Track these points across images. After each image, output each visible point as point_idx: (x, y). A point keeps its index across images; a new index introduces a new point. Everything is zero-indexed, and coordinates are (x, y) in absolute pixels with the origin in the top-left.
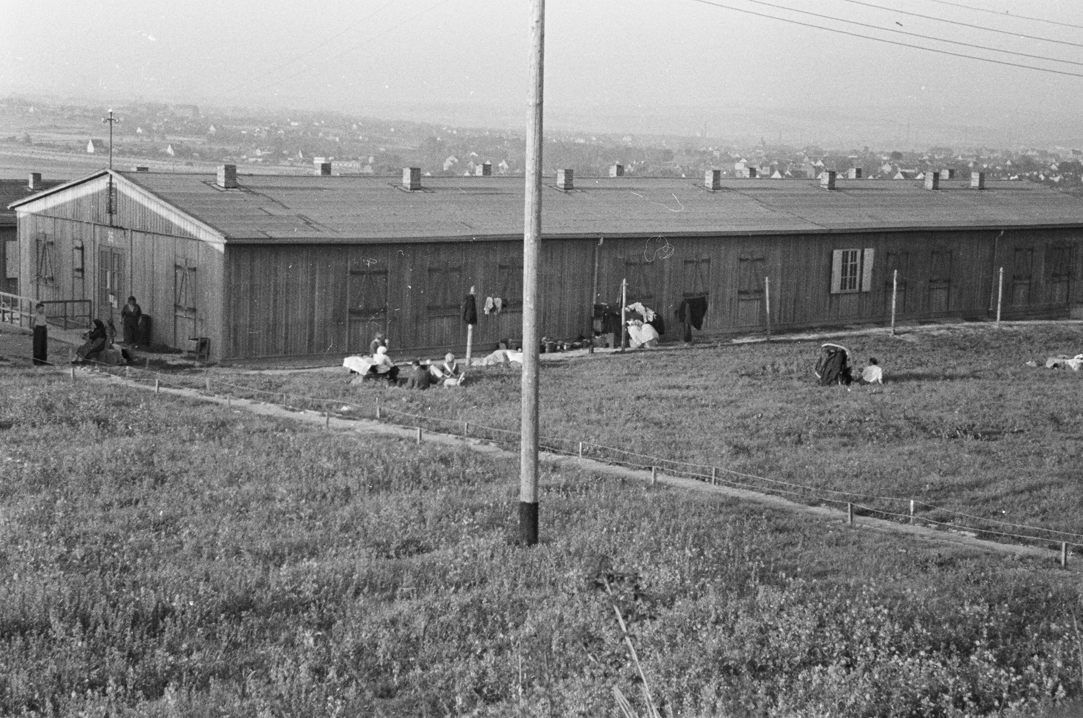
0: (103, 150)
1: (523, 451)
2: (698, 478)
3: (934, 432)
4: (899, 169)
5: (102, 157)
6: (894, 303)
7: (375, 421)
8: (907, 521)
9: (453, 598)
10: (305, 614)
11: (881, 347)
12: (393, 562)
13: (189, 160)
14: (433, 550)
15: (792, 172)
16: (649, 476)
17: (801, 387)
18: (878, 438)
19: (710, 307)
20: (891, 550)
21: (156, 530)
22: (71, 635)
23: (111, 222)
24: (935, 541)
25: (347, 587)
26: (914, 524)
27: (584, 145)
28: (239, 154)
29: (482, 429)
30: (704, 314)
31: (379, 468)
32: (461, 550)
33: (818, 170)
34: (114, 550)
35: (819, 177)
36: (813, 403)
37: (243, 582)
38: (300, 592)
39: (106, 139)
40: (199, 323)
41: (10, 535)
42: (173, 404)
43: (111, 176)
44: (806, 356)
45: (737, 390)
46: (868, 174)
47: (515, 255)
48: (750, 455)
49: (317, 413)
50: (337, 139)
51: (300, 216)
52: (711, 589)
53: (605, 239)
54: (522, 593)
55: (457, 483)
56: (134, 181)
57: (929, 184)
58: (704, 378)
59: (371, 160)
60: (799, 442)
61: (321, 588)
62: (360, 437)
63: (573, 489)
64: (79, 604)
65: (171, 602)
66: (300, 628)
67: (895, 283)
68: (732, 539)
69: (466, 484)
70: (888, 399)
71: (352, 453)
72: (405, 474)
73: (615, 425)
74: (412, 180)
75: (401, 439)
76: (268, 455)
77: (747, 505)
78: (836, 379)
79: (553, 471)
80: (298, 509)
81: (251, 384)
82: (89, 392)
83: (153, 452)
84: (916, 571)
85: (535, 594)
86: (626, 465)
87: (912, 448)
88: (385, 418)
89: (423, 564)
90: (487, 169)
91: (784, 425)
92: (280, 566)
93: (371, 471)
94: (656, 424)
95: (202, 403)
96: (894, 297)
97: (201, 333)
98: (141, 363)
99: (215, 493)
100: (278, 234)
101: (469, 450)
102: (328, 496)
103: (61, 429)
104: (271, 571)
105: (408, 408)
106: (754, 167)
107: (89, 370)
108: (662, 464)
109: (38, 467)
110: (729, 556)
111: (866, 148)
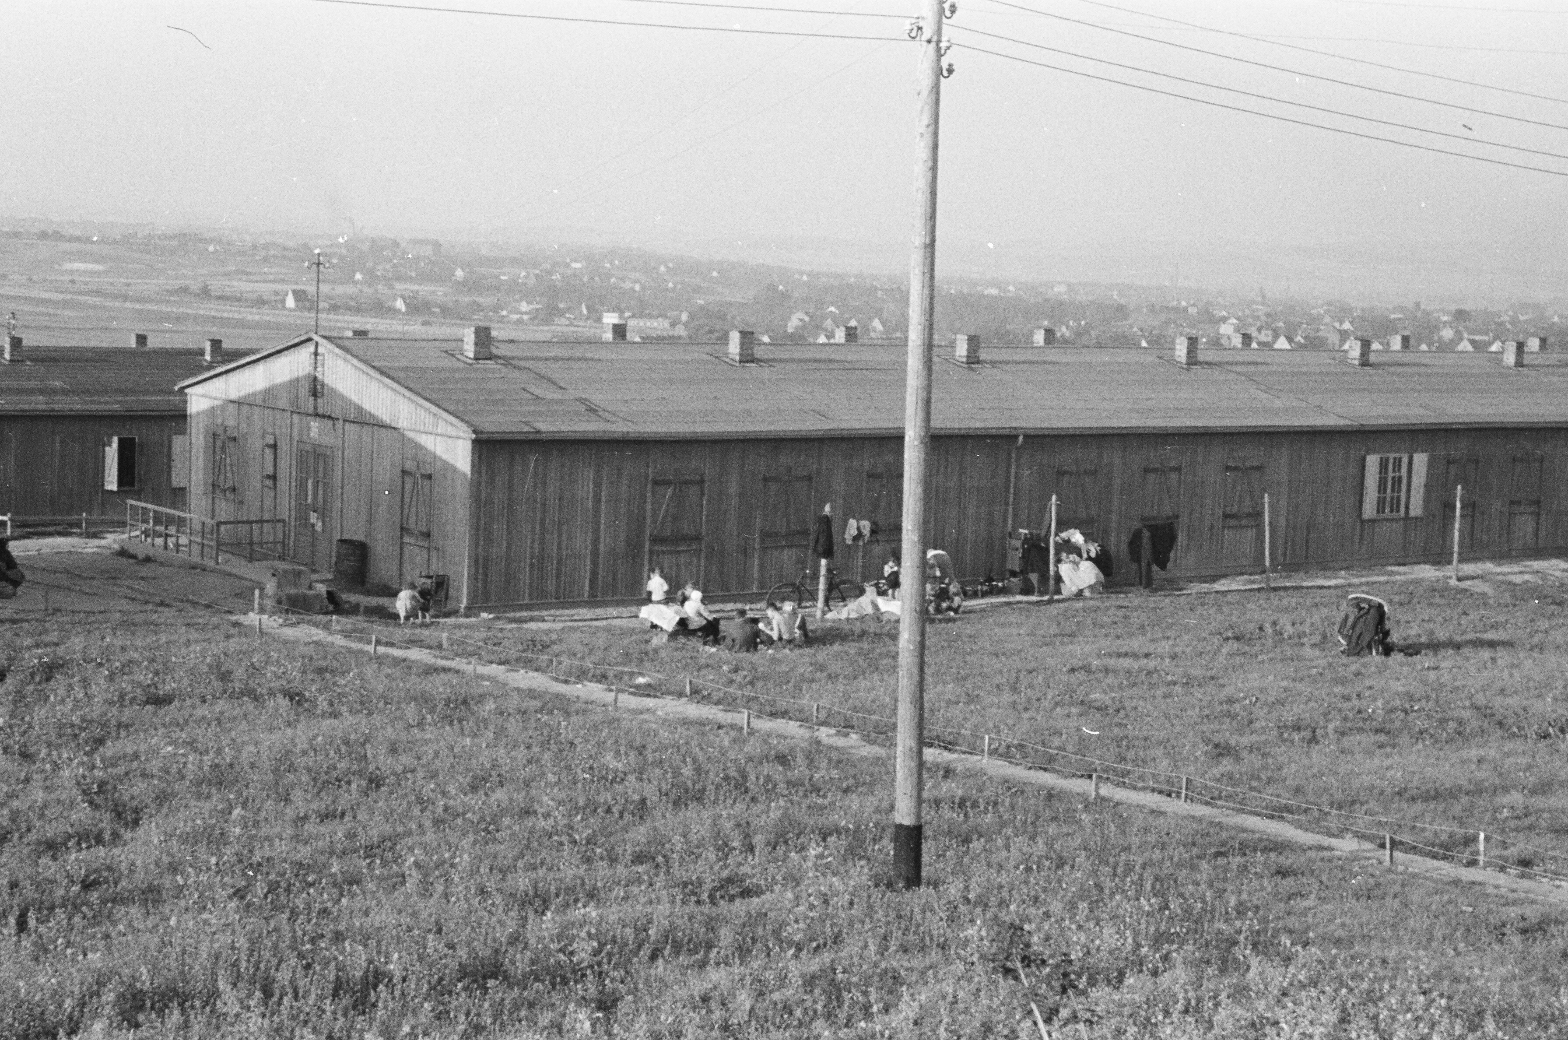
0: (307, 304)
1: (900, 748)
2: (1160, 792)
3: (1515, 729)
4: (1466, 335)
5: (306, 314)
6: (1457, 534)
7: (684, 700)
8: (1472, 863)
9: (792, 965)
10: (579, 986)
11: (1437, 600)
12: (706, 909)
13: (426, 318)
14: (763, 893)
15: (1306, 338)
16: (1087, 787)
17: (1317, 658)
18: (1432, 736)
19: (1182, 538)
20: (1451, 907)
21: (368, 857)
22: (248, 1008)
23: (315, 408)
24: (1515, 895)
25: (639, 948)
26: (1485, 868)
27: (995, 297)
28: (496, 309)
29: (839, 713)
30: (1171, 547)
31: (687, 771)
32: (804, 895)
33: (1344, 335)
34: (311, 885)
35: (1346, 347)
36: (1337, 681)
37: (490, 937)
38: (572, 953)
39: (311, 289)
40: (434, 553)
41: (166, 860)
42: (396, 672)
43: (317, 344)
44: (1325, 611)
45: (1221, 659)
46: (1420, 341)
47: (890, 458)
48: (1238, 759)
49: (600, 686)
50: (637, 287)
51: (582, 401)
52: (1179, 960)
53: (1026, 437)
54: (896, 962)
55: (801, 793)
56: (347, 350)
57: (1510, 358)
58: (1171, 642)
59: (684, 317)
60: (1313, 740)
61: (602, 945)
62: (665, 722)
63: (975, 804)
64: (258, 963)
65: (386, 963)
66: (572, 1006)
67: (1458, 505)
68: (1211, 885)
69: (814, 795)
70: (1446, 678)
71: (650, 747)
72: (726, 778)
73: (1038, 709)
74: (741, 348)
75: (720, 727)
76: (529, 747)
77: (1233, 833)
78: (1369, 647)
79: (945, 777)
80: (572, 828)
81: (506, 643)
82: (280, 652)
83: (366, 741)
84: (1488, 940)
85: (918, 961)
86: (1053, 771)
87: (1482, 752)
88: (697, 694)
89: (748, 913)
90: (851, 334)
91: (1289, 716)
92: (543, 913)
93: (677, 773)
94: (1099, 709)
95: (436, 670)
96: (1457, 526)
97: (436, 568)
98: (354, 610)
99: (451, 803)
100: (546, 426)
101: (818, 743)
102: (616, 810)
103: (240, 706)
104: (530, 921)
105: (731, 682)
106: (1249, 332)
107: (281, 621)
108: (1106, 771)
109: (208, 760)
110: (1206, 911)
111: (1418, 304)
